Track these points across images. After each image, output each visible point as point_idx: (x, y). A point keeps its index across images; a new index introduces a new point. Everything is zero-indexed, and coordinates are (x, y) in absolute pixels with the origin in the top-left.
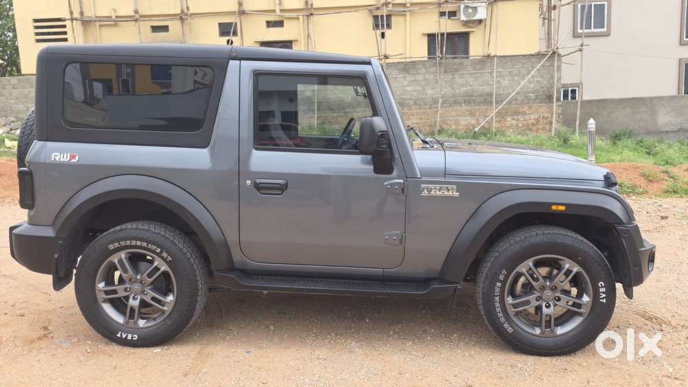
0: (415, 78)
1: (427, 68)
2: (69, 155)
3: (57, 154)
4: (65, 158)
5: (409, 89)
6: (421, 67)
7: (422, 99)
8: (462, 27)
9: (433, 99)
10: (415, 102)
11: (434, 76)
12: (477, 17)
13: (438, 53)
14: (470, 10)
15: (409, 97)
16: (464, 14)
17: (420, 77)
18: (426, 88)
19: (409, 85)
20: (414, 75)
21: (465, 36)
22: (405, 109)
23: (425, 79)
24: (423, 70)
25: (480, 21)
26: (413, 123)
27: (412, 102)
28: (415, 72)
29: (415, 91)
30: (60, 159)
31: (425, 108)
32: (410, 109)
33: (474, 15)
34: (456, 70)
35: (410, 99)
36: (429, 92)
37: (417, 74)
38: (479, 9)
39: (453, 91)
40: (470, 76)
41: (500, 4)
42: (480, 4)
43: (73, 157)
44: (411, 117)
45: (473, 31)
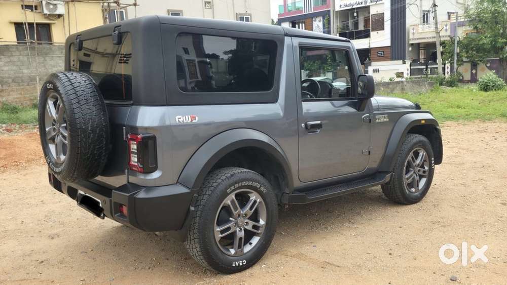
0: (10, 60)
1: (20, 51)
2: (189, 116)
3: (180, 117)
4: (186, 119)
5: (6, 68)
6: (14, 50)
7: (19, 77)
8: (44, 19)
9: (30, 77)
10: (13, 80)
11: (27, 58)
12: (57, 12)
13: (28, 39)
14: (51, 6)
15: (7, 75)
16: (47, 9)
17: (15, 59)
18: (22, 68)
19: (5, 65)
20: (9, 57)
21: (47, 27)
22: (4, 86)
23: (19, 60)
24: (17, 53)
25: (59, 16)
26: (14, 98)
27: (10, 80)
28: (9, 54)
29: (11, 70)
30: (183, 121)
31: (23, 85)
32: (9, 86)
33: (55, 11)
34: (46, 54)
35: (9, 78)
36: (25, 71)
37: (12, 56)
38: (58, 6)
39: (45, 71)
40: (58, 58)
41: (77, 4)
42: (59, 2)
43: (193, 118)
44: (11, 93)
45: (54, 23)
